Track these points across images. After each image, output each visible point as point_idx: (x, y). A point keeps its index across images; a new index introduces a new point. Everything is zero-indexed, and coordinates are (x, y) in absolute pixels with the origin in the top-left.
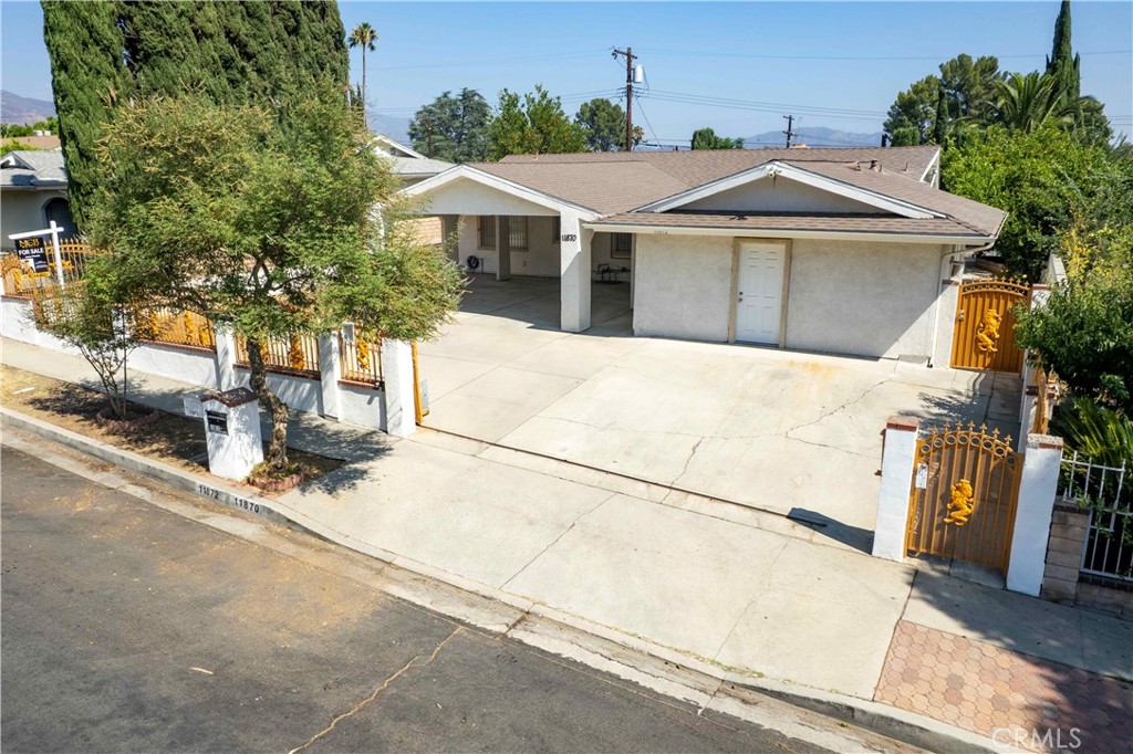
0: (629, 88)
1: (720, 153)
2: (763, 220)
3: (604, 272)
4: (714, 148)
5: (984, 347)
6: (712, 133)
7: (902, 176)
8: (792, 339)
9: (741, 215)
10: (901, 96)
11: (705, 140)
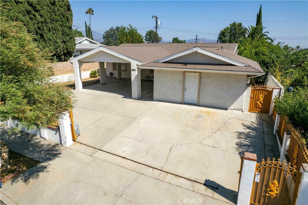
0: (156, 26)
1: (180, 44)
2: (192, 66)
3: (148, 77)
4: (178, 43)
5: (258, 106)
6: (178, 39)
7: (229, 51)
8: (201, 102)
9: (186, 64)
10: (221, 31)
11: (176, 40)
